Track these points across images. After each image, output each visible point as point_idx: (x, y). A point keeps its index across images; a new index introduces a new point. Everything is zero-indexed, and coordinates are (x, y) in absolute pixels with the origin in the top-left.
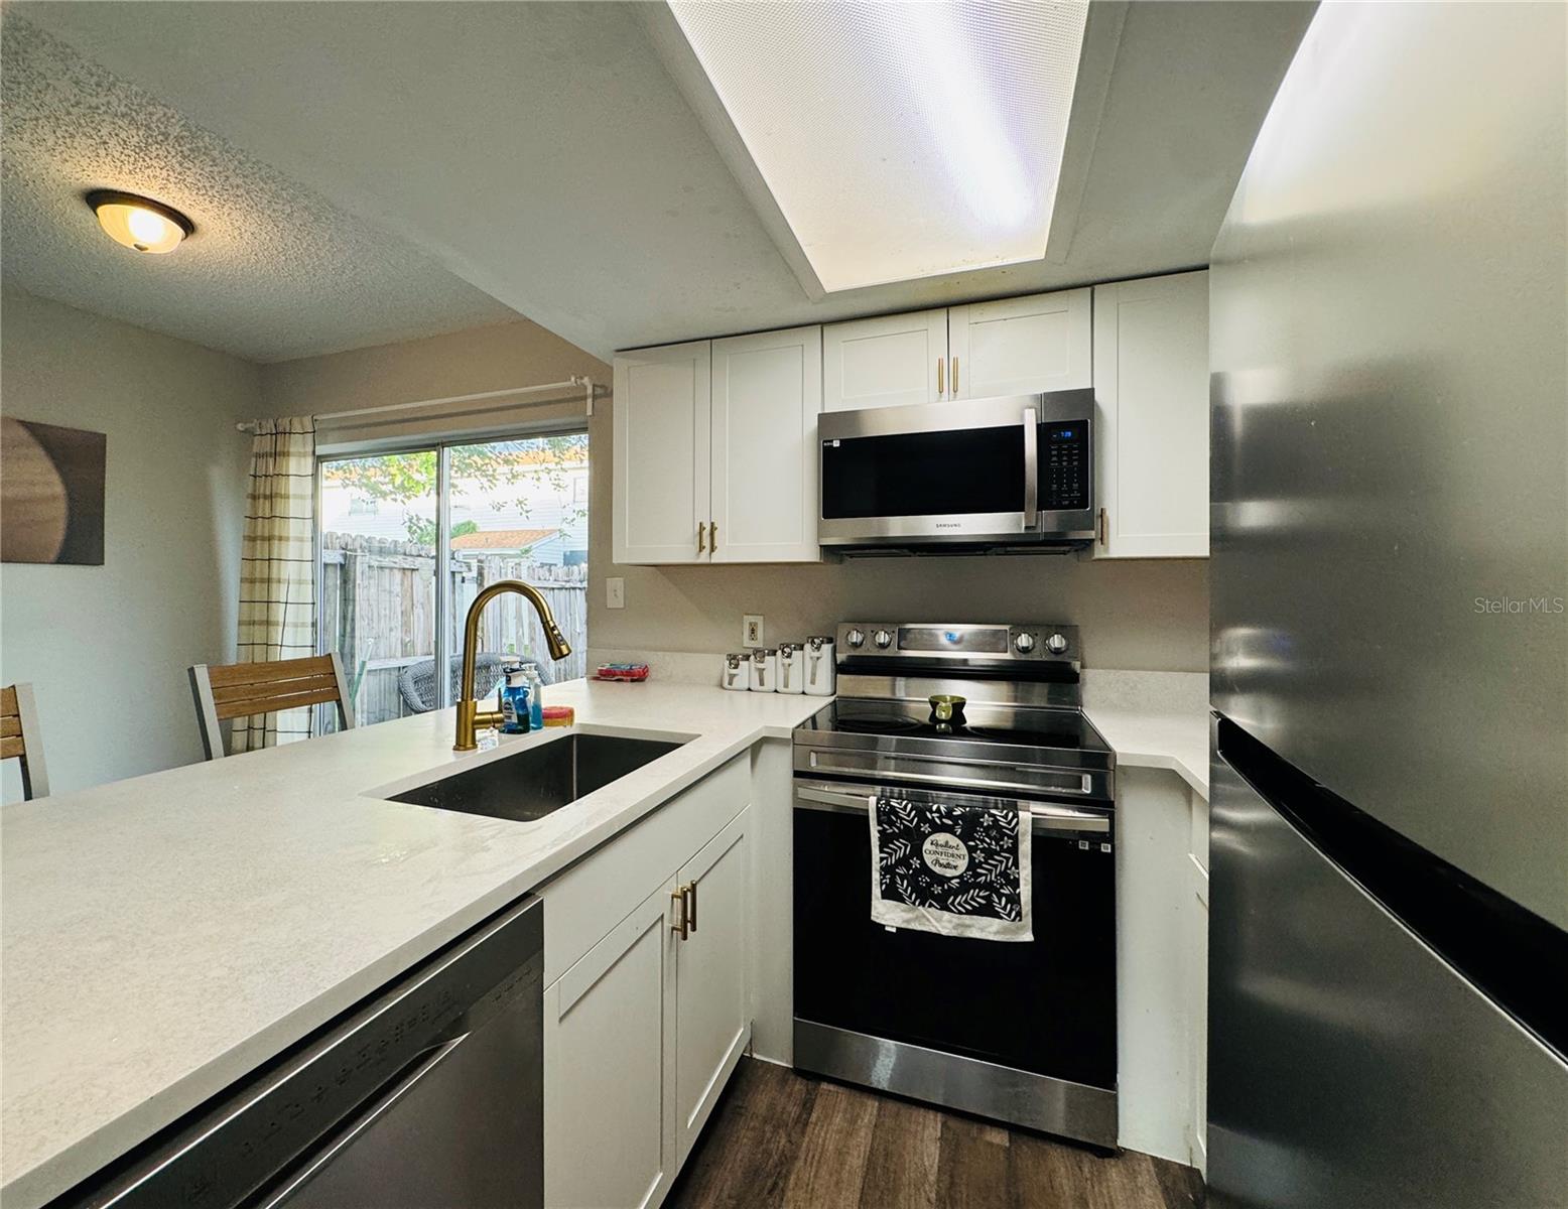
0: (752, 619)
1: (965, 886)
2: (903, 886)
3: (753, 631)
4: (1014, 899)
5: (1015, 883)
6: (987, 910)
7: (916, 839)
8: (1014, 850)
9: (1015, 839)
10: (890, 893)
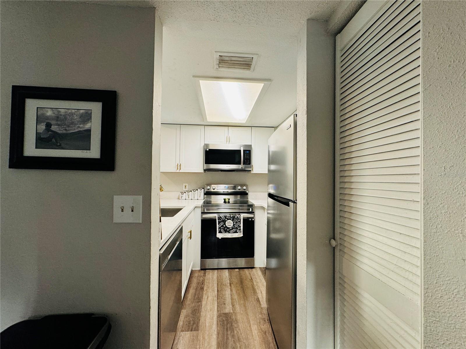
0: (185, 184)
1: (233, 229)
2: (222, 230)
3: (185, 187)
4: (240, 230)
5: (240, 227)
6: (236, 232)
7: (224, 221)
8: (240, 222)
9: (240, 219)
10: (220, 232)
